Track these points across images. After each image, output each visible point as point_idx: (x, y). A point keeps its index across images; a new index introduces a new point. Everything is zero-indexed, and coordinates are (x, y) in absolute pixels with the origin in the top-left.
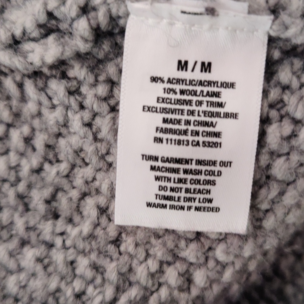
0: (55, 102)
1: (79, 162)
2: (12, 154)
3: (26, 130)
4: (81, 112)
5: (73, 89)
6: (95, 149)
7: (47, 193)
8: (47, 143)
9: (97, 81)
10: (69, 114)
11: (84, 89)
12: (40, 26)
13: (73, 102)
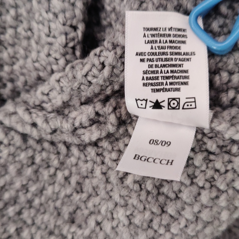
0: (88, 158)
1: (94, 194)
2: (56, 185)
3: (67, 173)
4: (102, 165)
5: (100, 153)
6: (105, 186)
7: (71, 209)
8: (78, 182)
9: (113, 150)
10: (95, 166)
11: (105, 154)
12: (91, 120)
13: (98, 159)
